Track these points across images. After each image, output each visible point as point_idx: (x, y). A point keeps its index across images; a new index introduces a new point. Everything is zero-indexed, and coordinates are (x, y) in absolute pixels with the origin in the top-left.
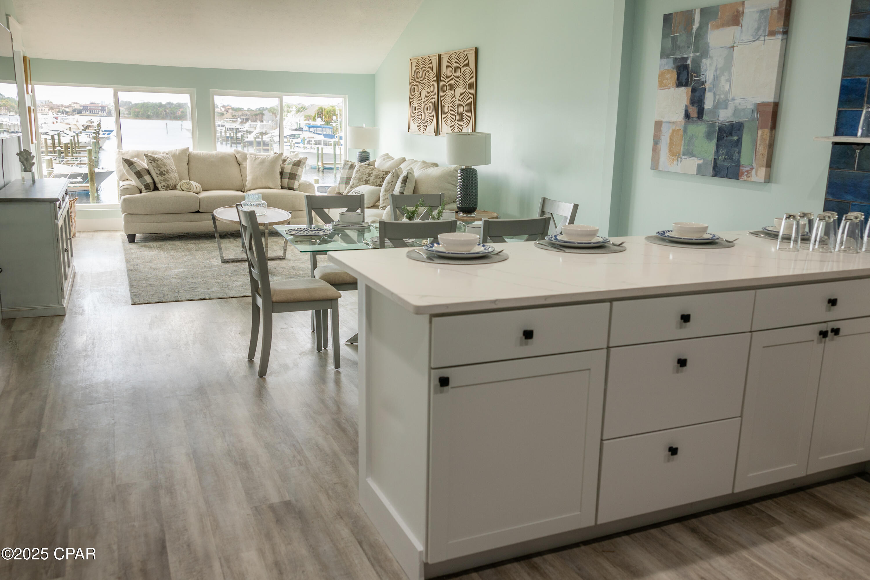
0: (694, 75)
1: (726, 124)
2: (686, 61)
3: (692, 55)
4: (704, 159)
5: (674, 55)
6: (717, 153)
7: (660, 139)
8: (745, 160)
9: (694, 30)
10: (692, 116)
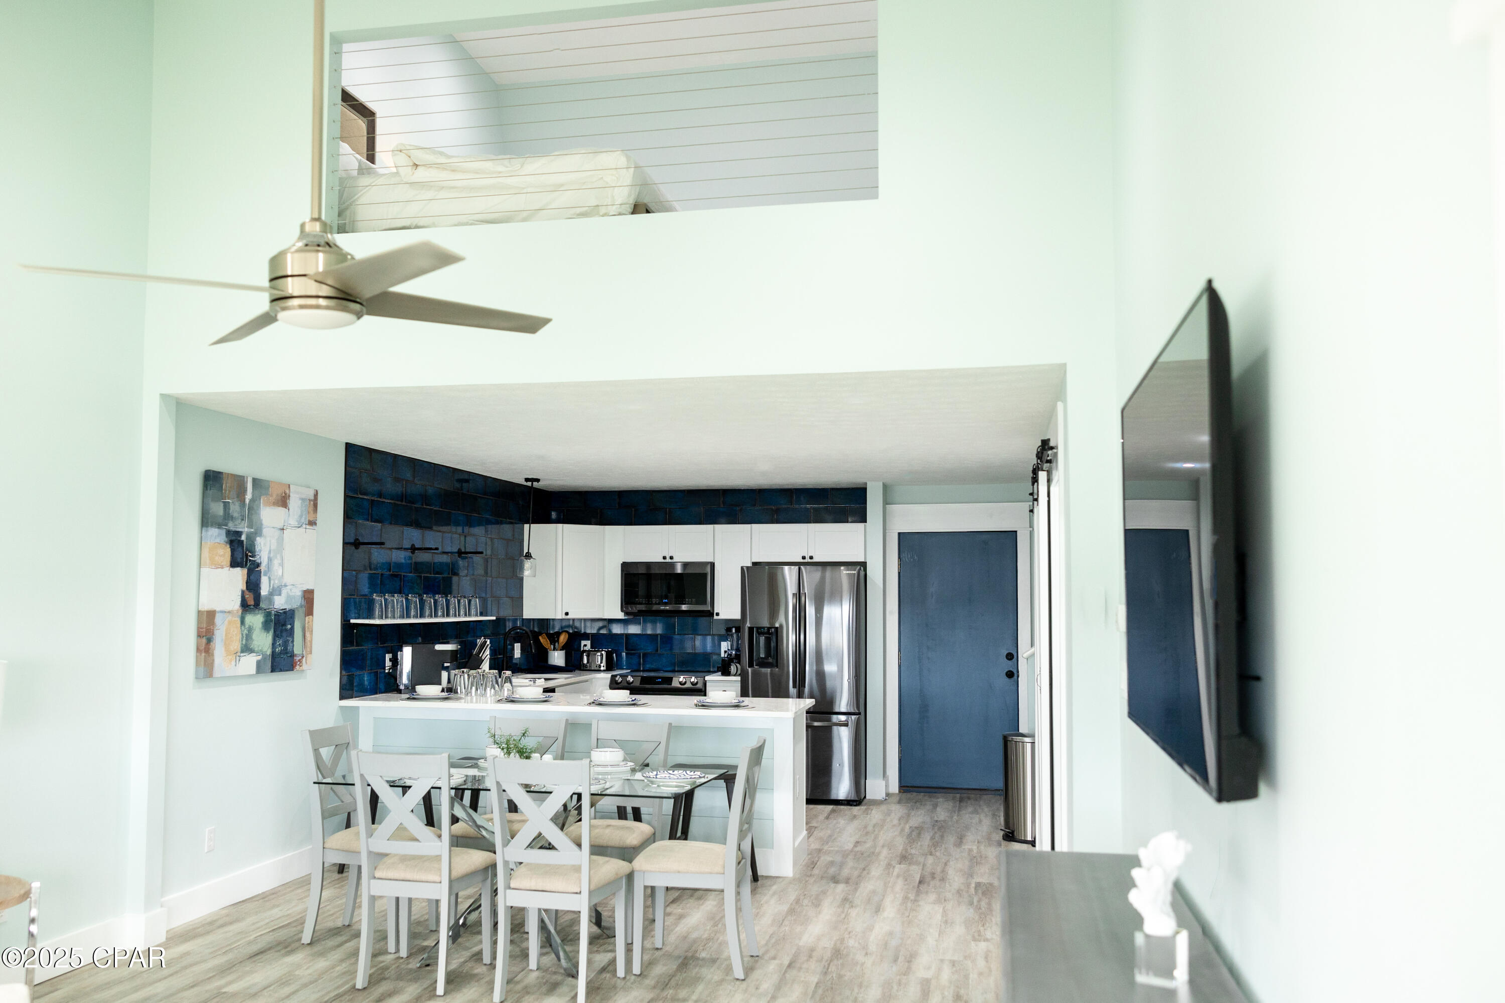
0: (249, 554)
1: (281, 611)
2: (240, 536)
3: (246, 529)
4: (262, 654)
5: (226, 525)
6: (274, 644)
7: (213, 634)
8: (297, 649)
9: (247, 501)
10: (249, 604)
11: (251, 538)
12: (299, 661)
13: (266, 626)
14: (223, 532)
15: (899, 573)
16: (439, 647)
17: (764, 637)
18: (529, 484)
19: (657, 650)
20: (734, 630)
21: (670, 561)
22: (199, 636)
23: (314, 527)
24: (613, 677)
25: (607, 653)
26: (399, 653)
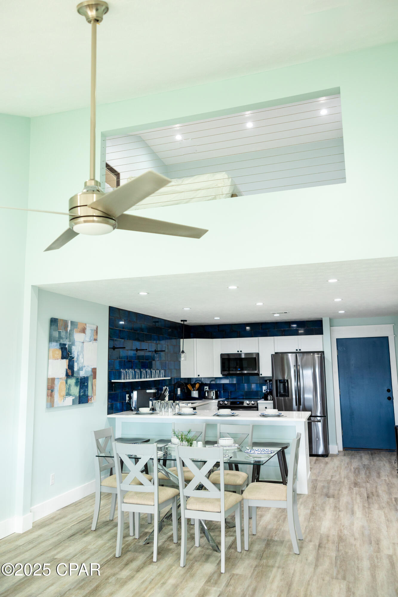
0: (69, 353)
1: (83, 378)
2: (66, 346)
3: (68, 343)
4: (75, 396)
5: (60, 341)
6: (80, 392)
7: (54, 388)
8: (90, 393)
9: (68, 331)
10: (69, 375)
11: (70, 346)
12: (90, 399)
13: (76, 384)
14: (58, 344)
15: (338, 356)
16: (148, 391)
17: (282, 384)
18: (182, 322)
19: (236, 390)
20: (268, 381)
21: (240, 353)
22: (48, 389)
23: (96, 341)
24: (219, 402)
25: (216, 391)
26: (132, 394)
